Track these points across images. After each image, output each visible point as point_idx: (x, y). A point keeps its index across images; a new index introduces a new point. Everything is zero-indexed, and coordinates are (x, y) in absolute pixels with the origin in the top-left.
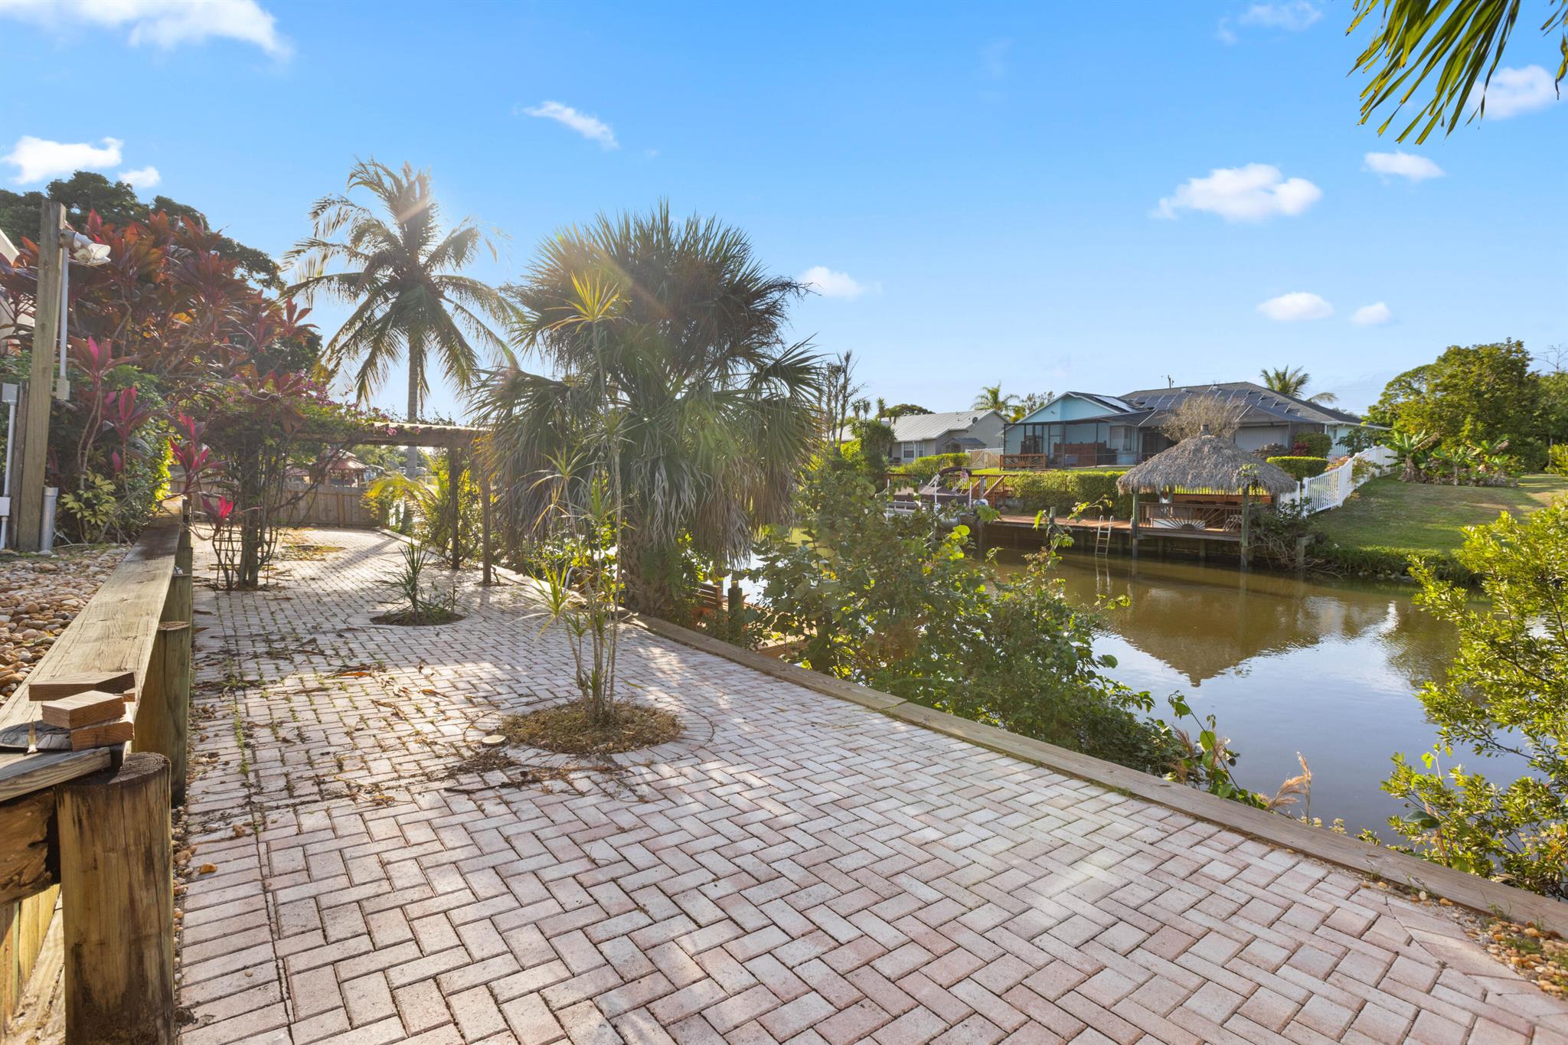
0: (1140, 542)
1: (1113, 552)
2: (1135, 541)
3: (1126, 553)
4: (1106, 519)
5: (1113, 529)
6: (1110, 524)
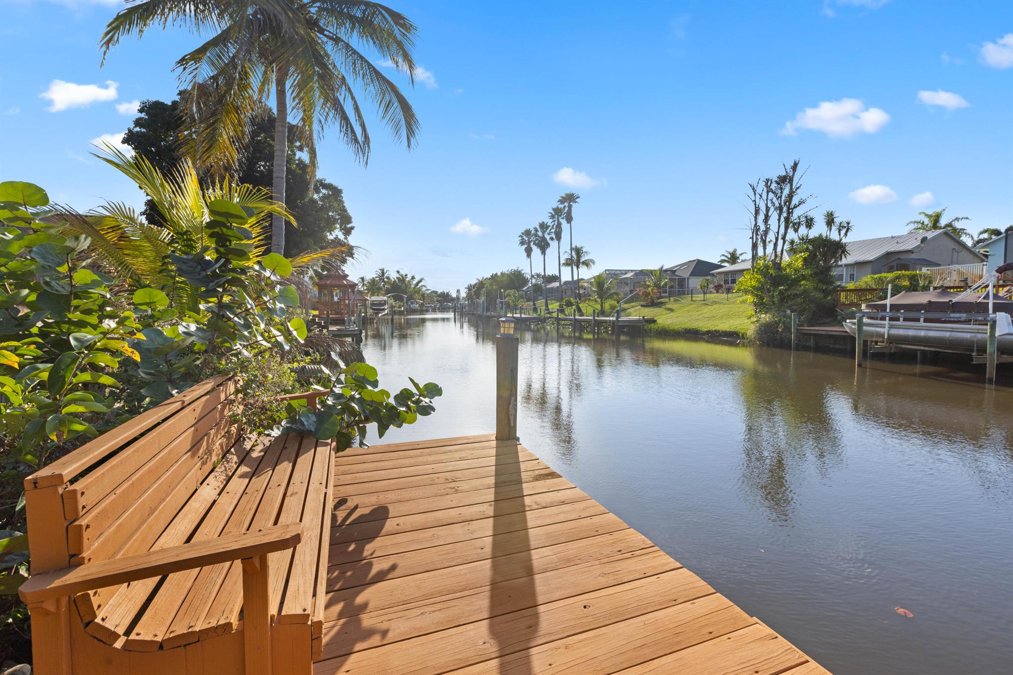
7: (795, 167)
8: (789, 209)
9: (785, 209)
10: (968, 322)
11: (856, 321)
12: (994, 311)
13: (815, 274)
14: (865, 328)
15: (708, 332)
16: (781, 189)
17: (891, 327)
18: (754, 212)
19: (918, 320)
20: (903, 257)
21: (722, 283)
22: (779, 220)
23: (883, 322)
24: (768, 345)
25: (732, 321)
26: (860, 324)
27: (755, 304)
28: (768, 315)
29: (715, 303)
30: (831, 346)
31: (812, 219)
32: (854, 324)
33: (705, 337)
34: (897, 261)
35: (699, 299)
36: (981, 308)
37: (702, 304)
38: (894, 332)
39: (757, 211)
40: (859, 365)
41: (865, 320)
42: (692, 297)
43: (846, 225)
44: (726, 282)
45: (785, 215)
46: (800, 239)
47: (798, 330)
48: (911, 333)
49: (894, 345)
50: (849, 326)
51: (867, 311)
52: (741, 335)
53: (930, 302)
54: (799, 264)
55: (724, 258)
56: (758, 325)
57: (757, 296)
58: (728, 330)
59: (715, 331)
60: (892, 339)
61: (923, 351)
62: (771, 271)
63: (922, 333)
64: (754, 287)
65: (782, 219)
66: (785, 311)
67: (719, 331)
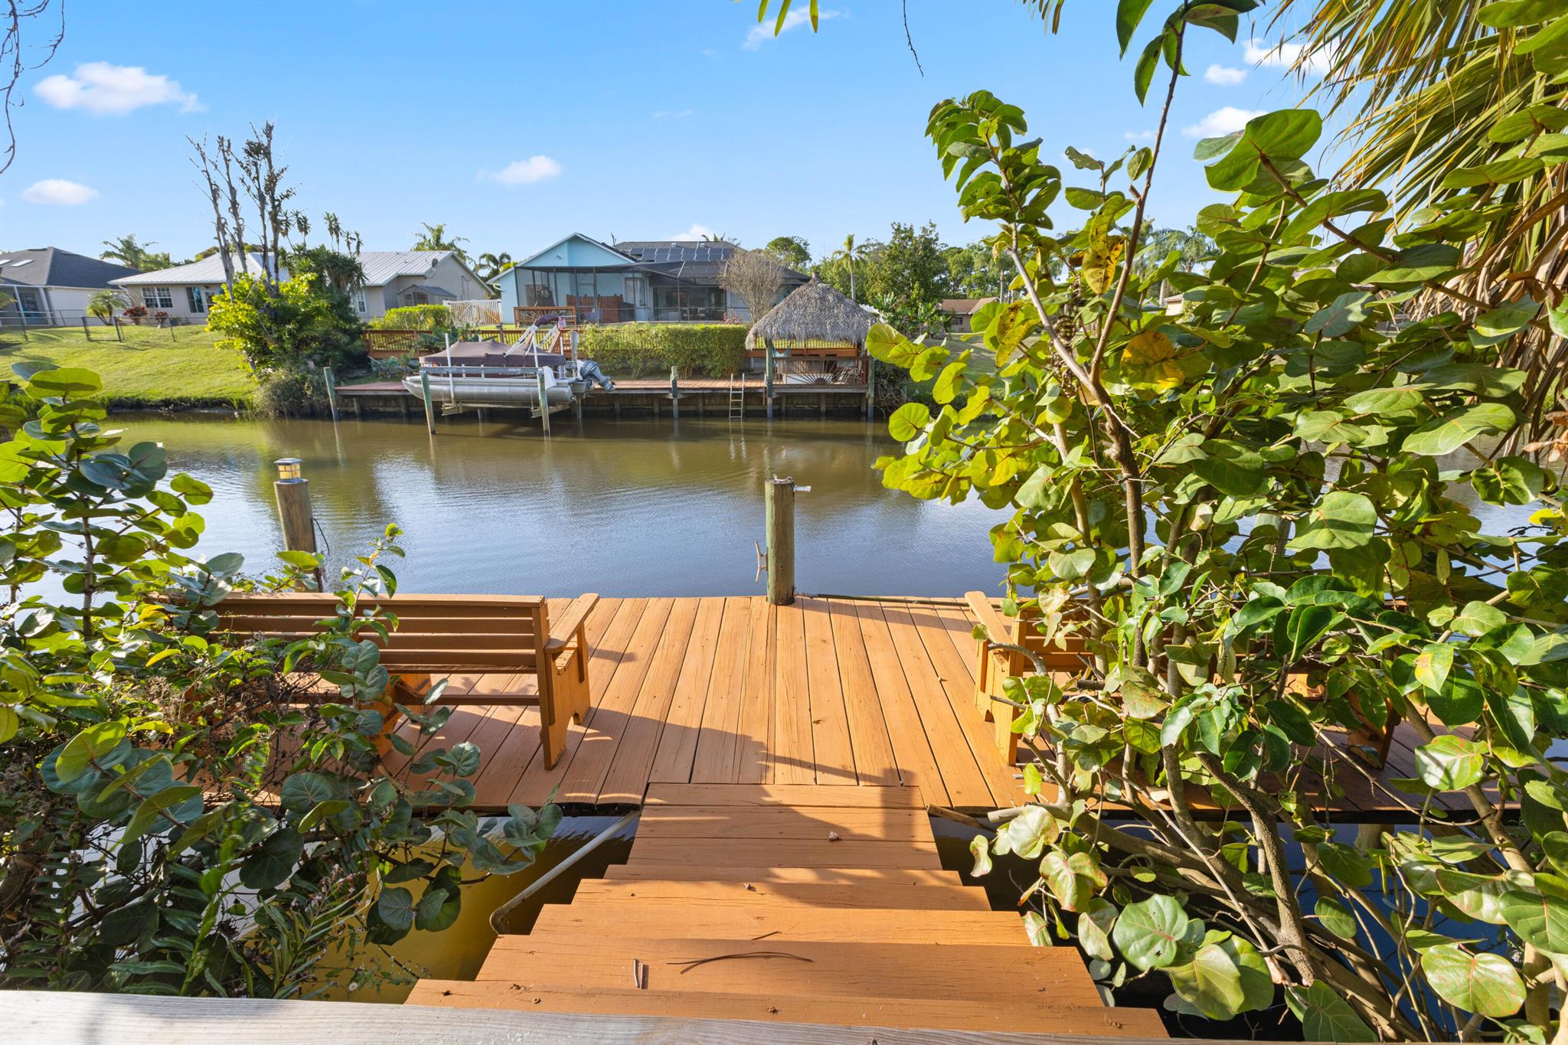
0: (776, 401)
1: (748, 415)
2: (769, 401)
3: (761, 415)
4: (737, 378)
5: (746, 388)
6: (743, 384)
7: (269, 130)
8: (273, 200)
9: (268, 198)
10: (520, 376)
11: (419, 378)
12: (541, 365)
13: (333, 306)
14: (431, 387)
15: (166, 403)
16: (256, 164)
17: (455, 384)
18: (210, 195)
19: (479, 375)
20: (419, 283)
21: (143, 304)
22: (263, 216)
23: (446, 379)
24: (292, 415)
25: (206, 380)
26: (425, 382)
27: (249, 352)
28: (281, 370)
29: (146, 345)
30: (382, 409)
31: (305, 220)
32: (418, 382)
33: (164, 411)
34: (413, 289)
35: (105, 337)
36: (527, 361)
37: (119, 347)
38: (460, 390)
39: (215, 193)
40: (433, 433)
41: (430, 378)
42: (87, 333)
43: (355, 237)
44: (150, 303)
45: (269, 208)
46: (295, 250)
47: (336, 391)
48: (475, 390)
49: (460, 405)
50: (411, 384)
51: (427, 365)
52: (235, 403)
53: (488, 356)
54: (303, 288)
55: (111, 249)
56: (269, 386)
57: (251, 339)
58: (207, 396)
59: (181, 399)
60: (460, 399)
61: (482, 409)
62: (269, 300)
63: (485, 390)
64: (245, 326)
65: (267, 216)
66: (306, 364)
67: (189, 399)
